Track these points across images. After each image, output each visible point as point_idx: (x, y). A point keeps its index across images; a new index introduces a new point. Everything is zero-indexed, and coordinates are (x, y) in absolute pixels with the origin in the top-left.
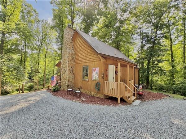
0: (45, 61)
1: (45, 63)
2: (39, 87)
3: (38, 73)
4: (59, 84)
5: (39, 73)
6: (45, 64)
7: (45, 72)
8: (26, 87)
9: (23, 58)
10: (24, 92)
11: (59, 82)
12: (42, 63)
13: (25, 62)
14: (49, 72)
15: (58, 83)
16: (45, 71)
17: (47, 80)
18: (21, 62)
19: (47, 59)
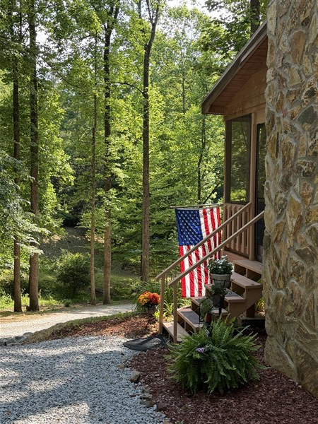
0: (146, 106)
1: (146, 117)
2: (115, 279)
3: (107, 189)
4: (239, 290)
5: (113, 191)
6: (146, 124)
7: (146, 183)
8: (51, 272)
9: (25, 94)
10: (41, 302)
11: (241, 270)
12: (126, 118)
13: (34, 121)
14: (171, 183)
15: (236, 278)
16: (146, 173)
17: (161, 236)
18: (16, 118)
19: (153, 91)
